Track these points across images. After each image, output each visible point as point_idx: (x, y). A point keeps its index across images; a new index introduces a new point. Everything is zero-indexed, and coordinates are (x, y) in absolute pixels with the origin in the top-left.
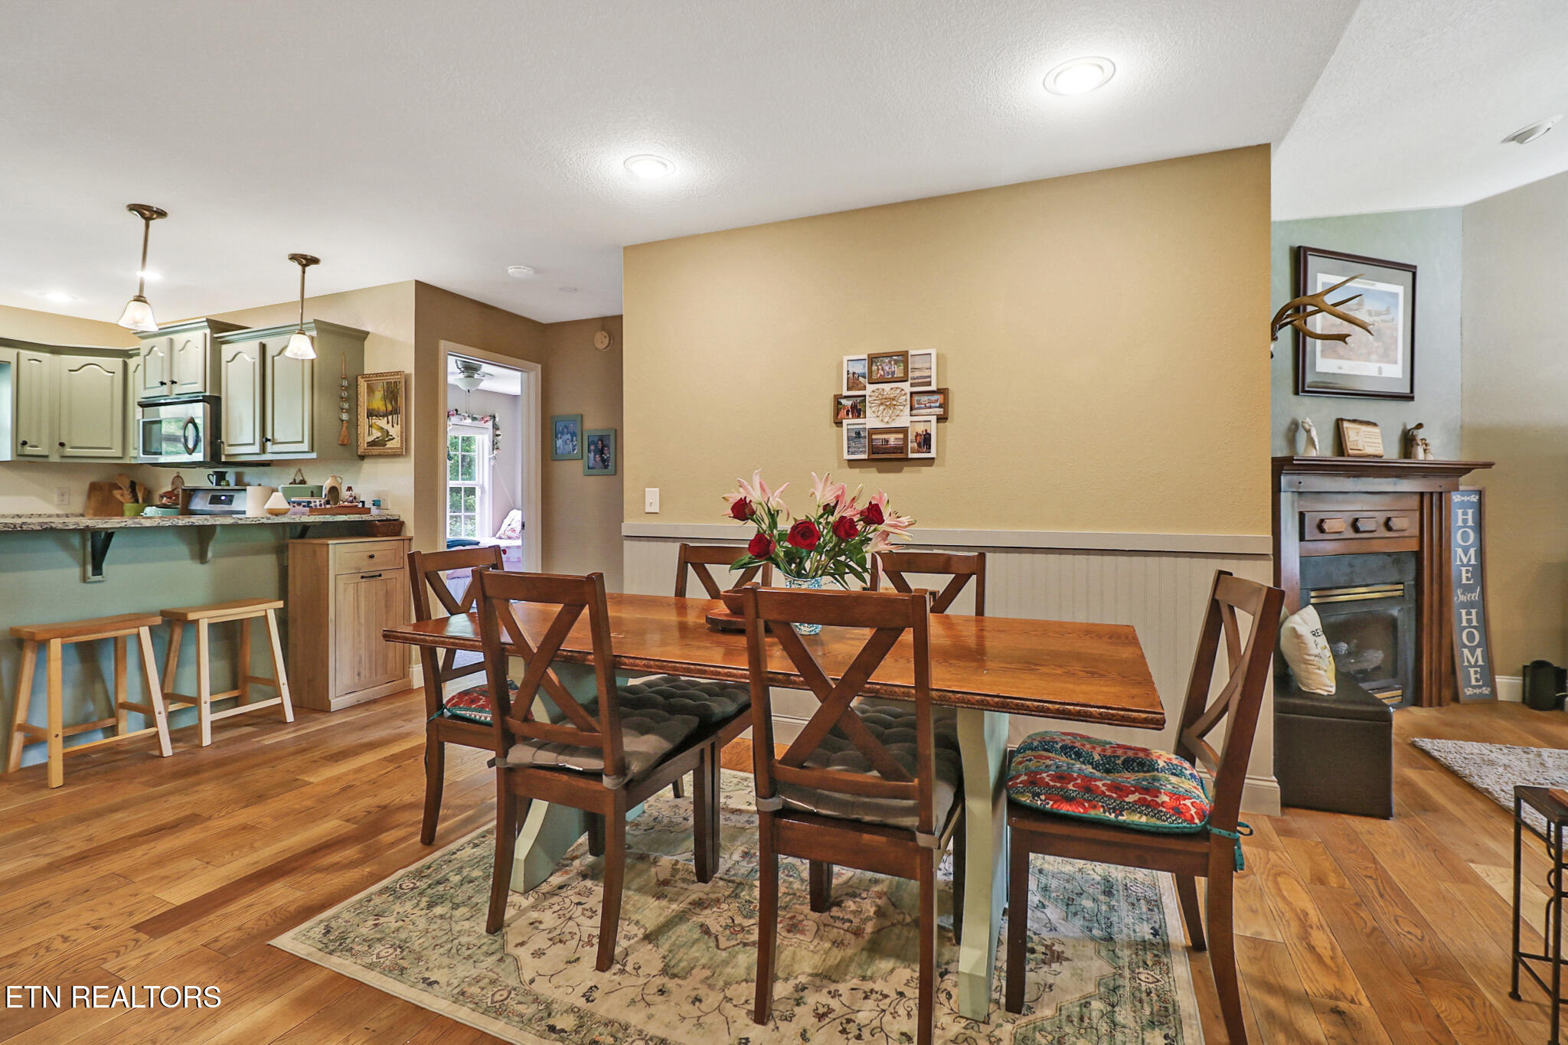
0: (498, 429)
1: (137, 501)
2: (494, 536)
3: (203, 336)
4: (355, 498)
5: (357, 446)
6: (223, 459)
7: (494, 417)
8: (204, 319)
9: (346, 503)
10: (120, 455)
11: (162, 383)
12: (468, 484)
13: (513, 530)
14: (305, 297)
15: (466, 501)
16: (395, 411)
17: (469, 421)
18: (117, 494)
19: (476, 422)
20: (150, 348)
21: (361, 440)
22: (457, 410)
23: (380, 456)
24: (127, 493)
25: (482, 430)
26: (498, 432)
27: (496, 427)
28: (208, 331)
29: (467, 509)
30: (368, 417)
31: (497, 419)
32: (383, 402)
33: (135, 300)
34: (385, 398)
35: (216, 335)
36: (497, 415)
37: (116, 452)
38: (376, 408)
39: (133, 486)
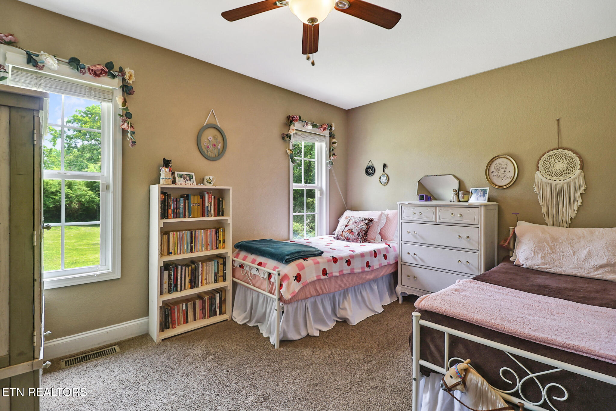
0: (334, 138)
2: (331, 233)
7: (331, 126)
12: (309, 186)
13: (351, 232)
15: (307, 200)
17: (310, 127)
19: (315, 129)
22: (300, 117)
25: (320, 138)
26: (334, 140)
27: (332, 136)
29: (308, 208)
31: (333, 128)
36: (333, 125)
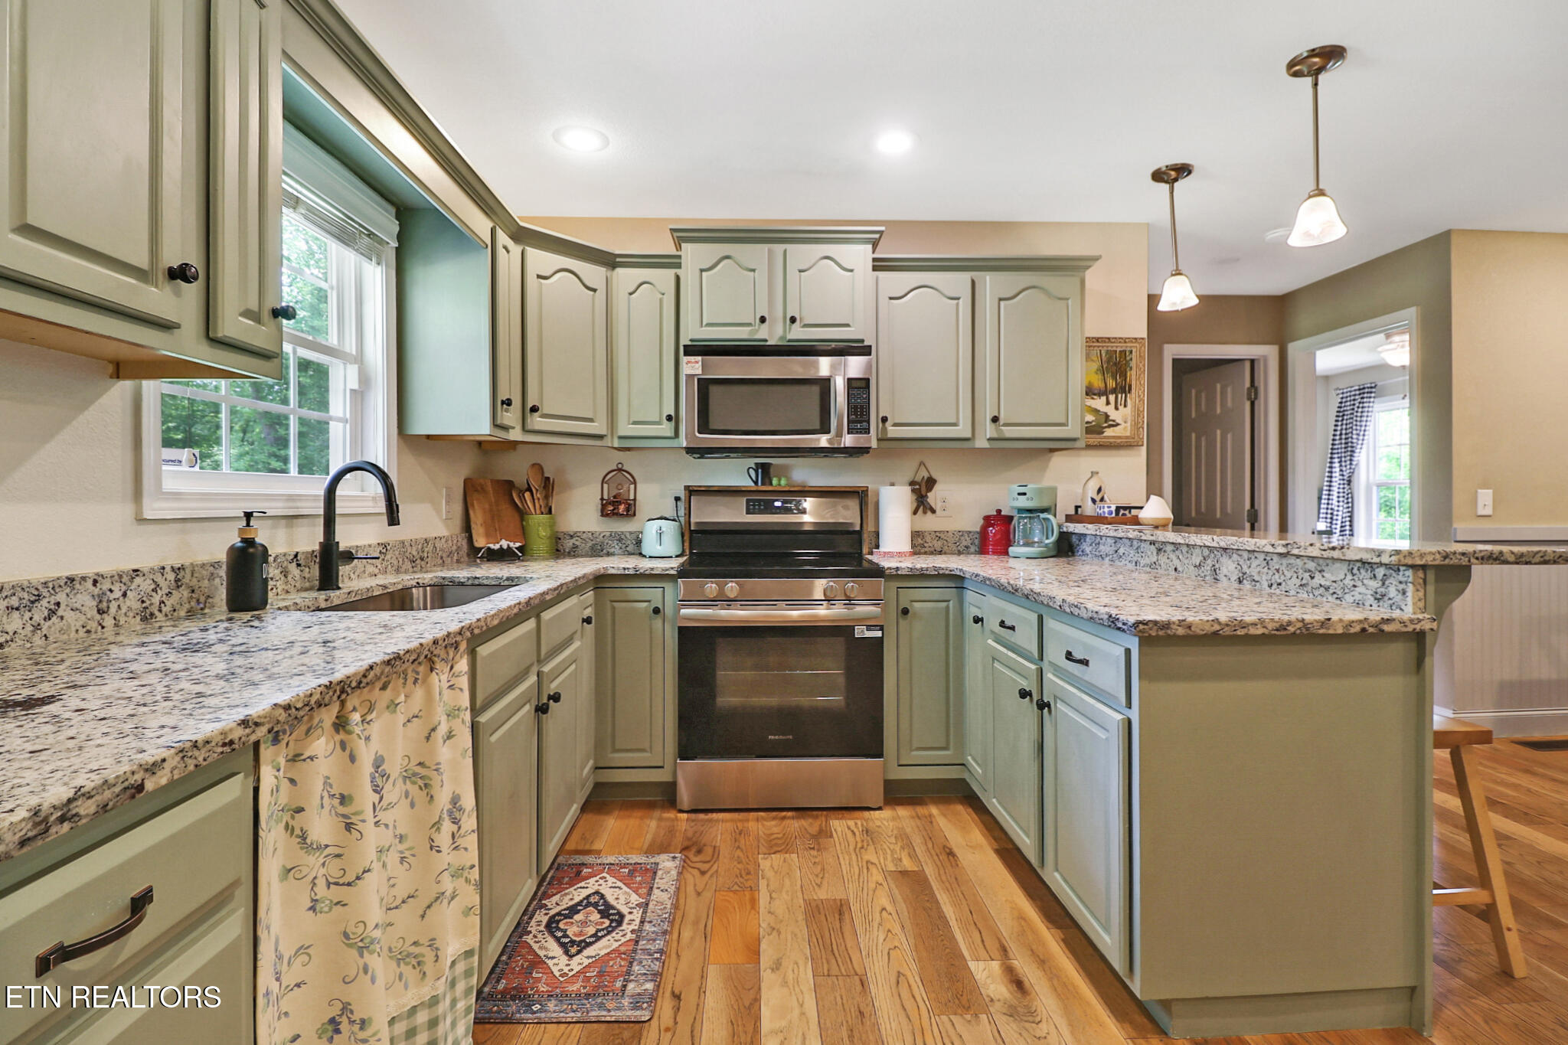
8: (882, 228)
10: (604, 432)
11: (762, 319)
16: (1124, 389)
20: (717, 256)
23: (1099, 446)
28: (869, 248)
32: (1100, 377)
34: (1102, 371)
35: (874, 256)
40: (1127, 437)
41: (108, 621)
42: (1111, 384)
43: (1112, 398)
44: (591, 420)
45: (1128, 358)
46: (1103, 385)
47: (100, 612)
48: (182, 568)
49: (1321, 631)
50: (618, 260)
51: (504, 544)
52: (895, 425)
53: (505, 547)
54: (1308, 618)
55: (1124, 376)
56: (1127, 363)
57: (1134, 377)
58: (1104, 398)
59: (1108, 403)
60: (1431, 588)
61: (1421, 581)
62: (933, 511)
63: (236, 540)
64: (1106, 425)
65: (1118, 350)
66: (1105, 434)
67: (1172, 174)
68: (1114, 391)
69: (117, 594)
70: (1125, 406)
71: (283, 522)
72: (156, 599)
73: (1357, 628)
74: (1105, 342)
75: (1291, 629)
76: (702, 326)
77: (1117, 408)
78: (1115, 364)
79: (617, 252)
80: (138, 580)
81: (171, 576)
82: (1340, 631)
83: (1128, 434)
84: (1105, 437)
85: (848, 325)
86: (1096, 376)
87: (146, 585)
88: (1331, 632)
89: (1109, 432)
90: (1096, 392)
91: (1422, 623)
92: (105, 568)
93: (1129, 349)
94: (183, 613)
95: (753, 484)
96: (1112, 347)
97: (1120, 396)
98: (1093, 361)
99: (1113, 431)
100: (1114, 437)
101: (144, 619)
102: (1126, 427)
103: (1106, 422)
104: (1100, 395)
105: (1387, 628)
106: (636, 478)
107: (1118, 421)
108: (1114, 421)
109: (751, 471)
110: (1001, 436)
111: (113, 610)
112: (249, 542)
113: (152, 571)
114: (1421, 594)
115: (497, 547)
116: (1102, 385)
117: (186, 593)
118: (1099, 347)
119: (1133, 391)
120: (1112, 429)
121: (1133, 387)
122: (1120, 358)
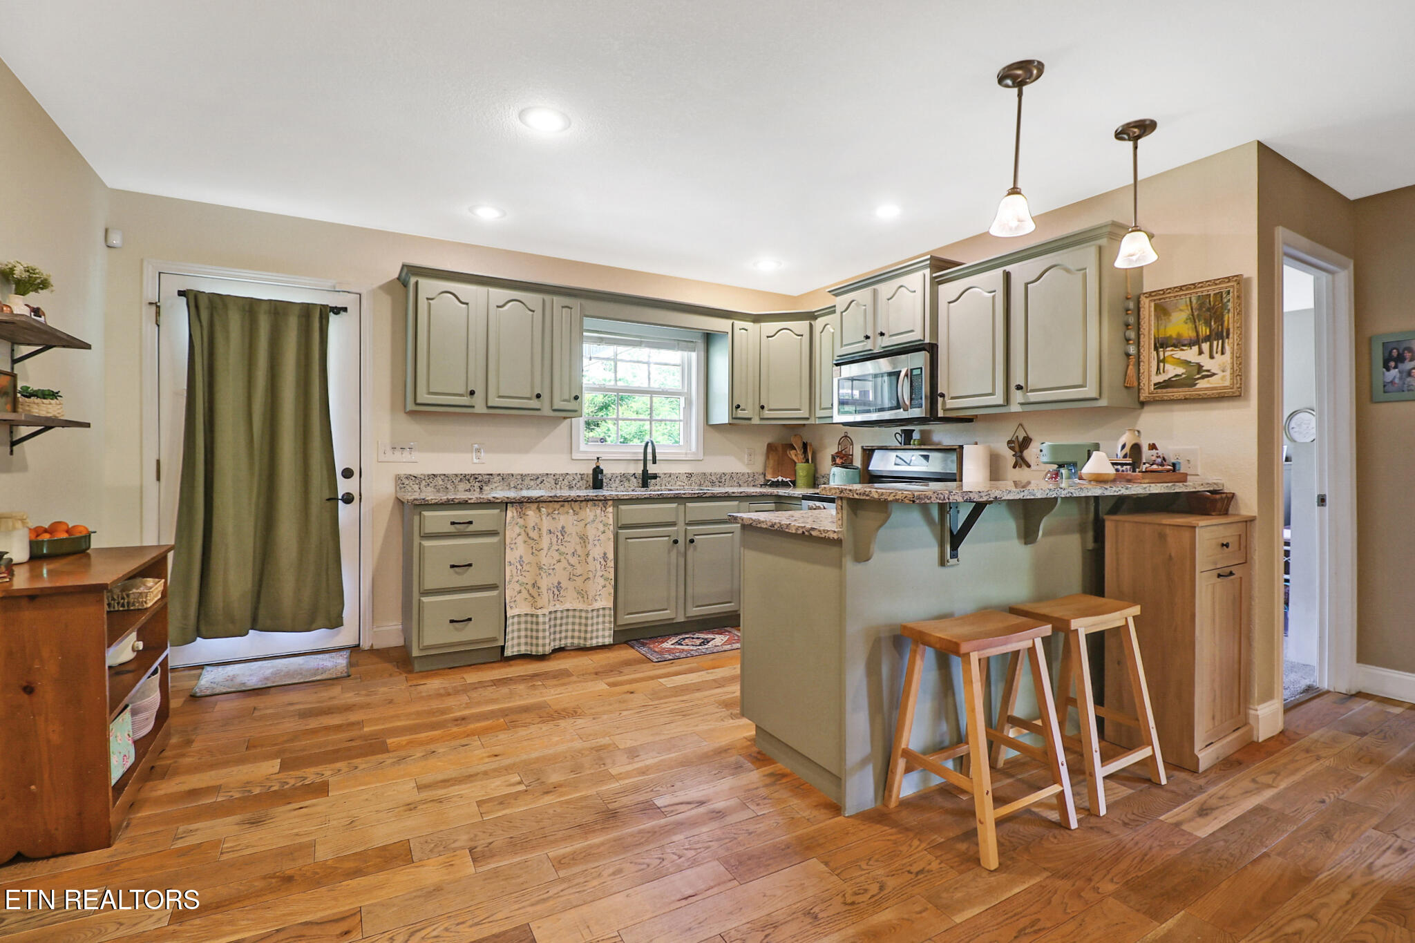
1: (807, 461)
3: (922, 276)
4: (1164, 459)
5: (1139, 390)
6: (941, 414)
8: (929, 256)
9: (1155, 467)
10: (807, 416)
11: (867, 337)
14: (1139, 178)
16: (1220, 335)
18: (792, 454)
20: (849, 301)
21: (1144, 381)
23: (1186, 400)
24: (800, 452)
28: (927, 271)
30: (1156, 349)
32: (1191, 325)
33: (1009, 194)
34: (1193, 319)
35: (934, 275)
37: (804, 413)
38: (1174, 335)
39: (805, 446)
40: (1225, 388)
41: (558, 487)
42: (1204, 331)
43: (1205, 346)
44: (799, 410)
45: (1225, 300)
46: (1195, 334)
47: (555, 484)
48: (583, 474)
49: (787, 530)
50: (816, 314)
51: (780, 479)
52: (953, 398)
53: (780, 480)
54: (783, 522)
55: (1220, 319)
56: (1224, 306)
57: (1231, 321)
58: (1195, 348)
59: (1201, 352)
60: (845, 512)
61: (840, 507)
62: (1029, 466)
63: (595, 466)
64: (1198, 376)
65: (1212, 293)
66: (1197, 386)
67: (1137, 131)
68: (1208, 339)
69: (561, 479)
70: (1223, 353)
71: (633, 462)
72: (574, 482)
73: (800, 532)
74: (1190, 289)
75: (776, 527)
76: (842, 346)
77: (1212, 357)
78: (1209, 310)
79: (814, 310)
80: (568, 476)
81: (579, 476)
82: (794, 532)
83: (1227, 383)
84: (1200, 389)
85: (912, 331)
86: (1187, 326)
87: (571, 478)
88: (790, 531)
89: (1202, 384)
90: (1186, 342)
91: (829, 533)
92: (558, 472)
93: (1224, 290)
94: (584, 488)
95: (899, 445)
96: (1204, 291)
97: (1215, 343)
98: (1181, 310)
99: (1208, 382)
100: (1207, 389)
101: (570, 488)
102: (1224, 376)
103: (1198, 373)
104: (1190, 345)
105: (814, 533)
106: (853, 440)
107: (1212, 371)
108: (1208, 371)
109: (898, 436)
110: (1028, 401)
111: (560, 484)
112: (598, 467)
113: (573, 474)
114: (840, 515)
115: (776, 480)
116: (1193, 334)
117: (585, 482)
118: (1186, 295)
119: (1231, 336)
120: (1206, 379)
121: (1231, 331)
122: (1215, 302)
